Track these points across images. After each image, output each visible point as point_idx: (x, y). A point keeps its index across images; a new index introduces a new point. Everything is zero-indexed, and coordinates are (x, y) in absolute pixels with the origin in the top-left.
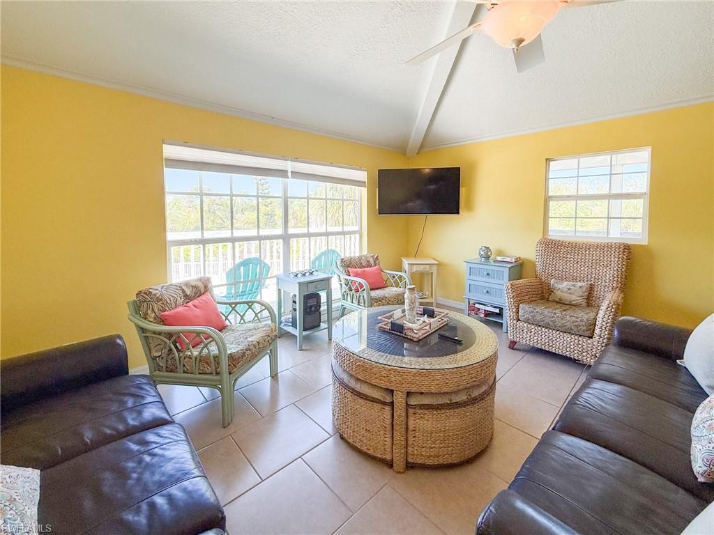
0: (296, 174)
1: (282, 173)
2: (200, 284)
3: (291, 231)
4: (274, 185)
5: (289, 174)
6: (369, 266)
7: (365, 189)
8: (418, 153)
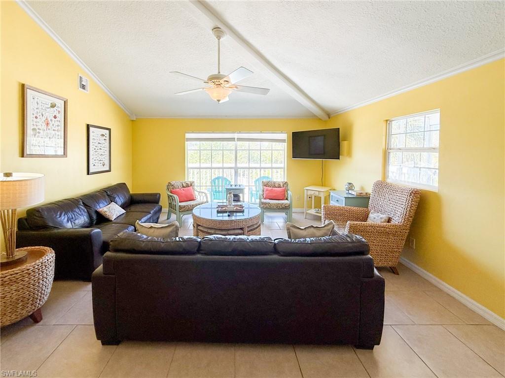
0: (239, 139)
1: (233, 139)
2: (189, 183)
3: (239, 165)
4: (231, 145)
5: (236, 139)
6: (279, 187)
7: (286, 144)
8: (329, 118)
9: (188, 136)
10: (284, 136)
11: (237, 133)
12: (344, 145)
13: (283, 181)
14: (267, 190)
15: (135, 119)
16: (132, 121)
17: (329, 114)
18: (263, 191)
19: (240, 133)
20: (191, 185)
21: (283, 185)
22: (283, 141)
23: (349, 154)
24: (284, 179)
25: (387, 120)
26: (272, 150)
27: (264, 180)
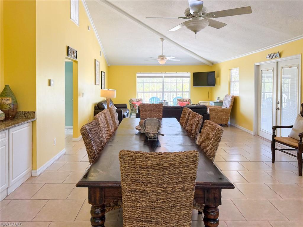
0: (165, 77)
3: (165, 90)
4: (160, 79)
5: (163, 77)
6: (186, 101)
7: (190, 79)
8: (213, 65)
9: (138, 75)
10: (189, 75)
11: (164, 73)
12: (217, 79)
13: (188, 98)
14: (180, 103)
15: (109, 66)
16: (108, 67)
17: (213, 64)
18: (178, 103)
19: (165, 73)
20: (141, 100)
21: (188, 101)
22: (188, 77)
23: (220, 84)
24: (189, 97)
25: (230, 69)
26: (182, 82)
27: (178, 98)
